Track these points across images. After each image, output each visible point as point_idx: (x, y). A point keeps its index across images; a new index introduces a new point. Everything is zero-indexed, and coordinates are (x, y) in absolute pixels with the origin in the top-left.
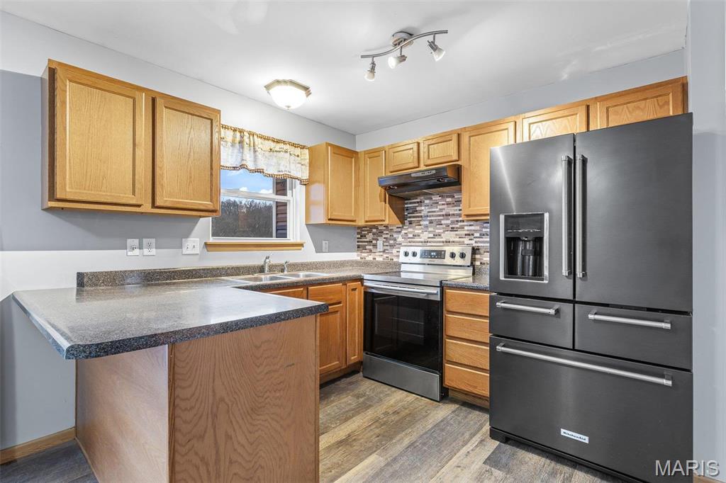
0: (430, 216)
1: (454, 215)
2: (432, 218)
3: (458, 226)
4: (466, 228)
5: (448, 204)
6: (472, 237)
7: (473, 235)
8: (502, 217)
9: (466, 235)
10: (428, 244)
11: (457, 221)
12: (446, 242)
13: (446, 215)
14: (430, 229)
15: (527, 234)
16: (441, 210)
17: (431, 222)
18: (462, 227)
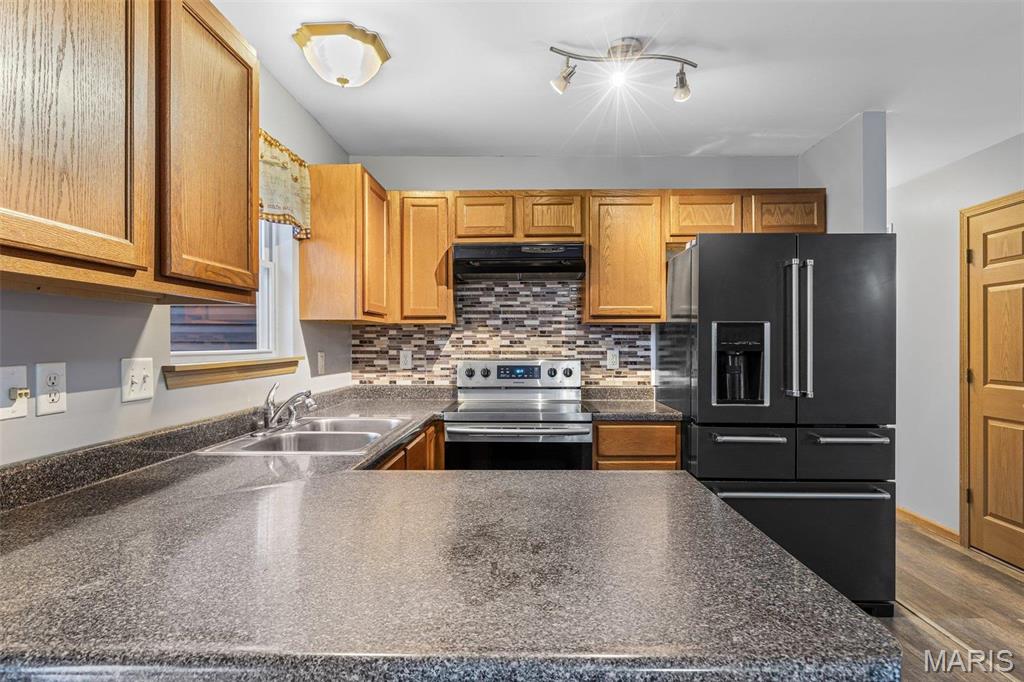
0: (505, 313)
1: (544, 312)
2: (509, 316)
3: (551, 329)
4: (564, 333)
5: (536, 296)
6: (573, 346)
7: (575, 343)
8: (714, 325)
9: (563, 342)
10: (501, 356)
11: (550, 322)
12: (532, 353)
13: (532, 312)
14: (504, 333)
15: (737, 348)
16: (523, 304)
17: (506, 322)
18: (558, 332)
